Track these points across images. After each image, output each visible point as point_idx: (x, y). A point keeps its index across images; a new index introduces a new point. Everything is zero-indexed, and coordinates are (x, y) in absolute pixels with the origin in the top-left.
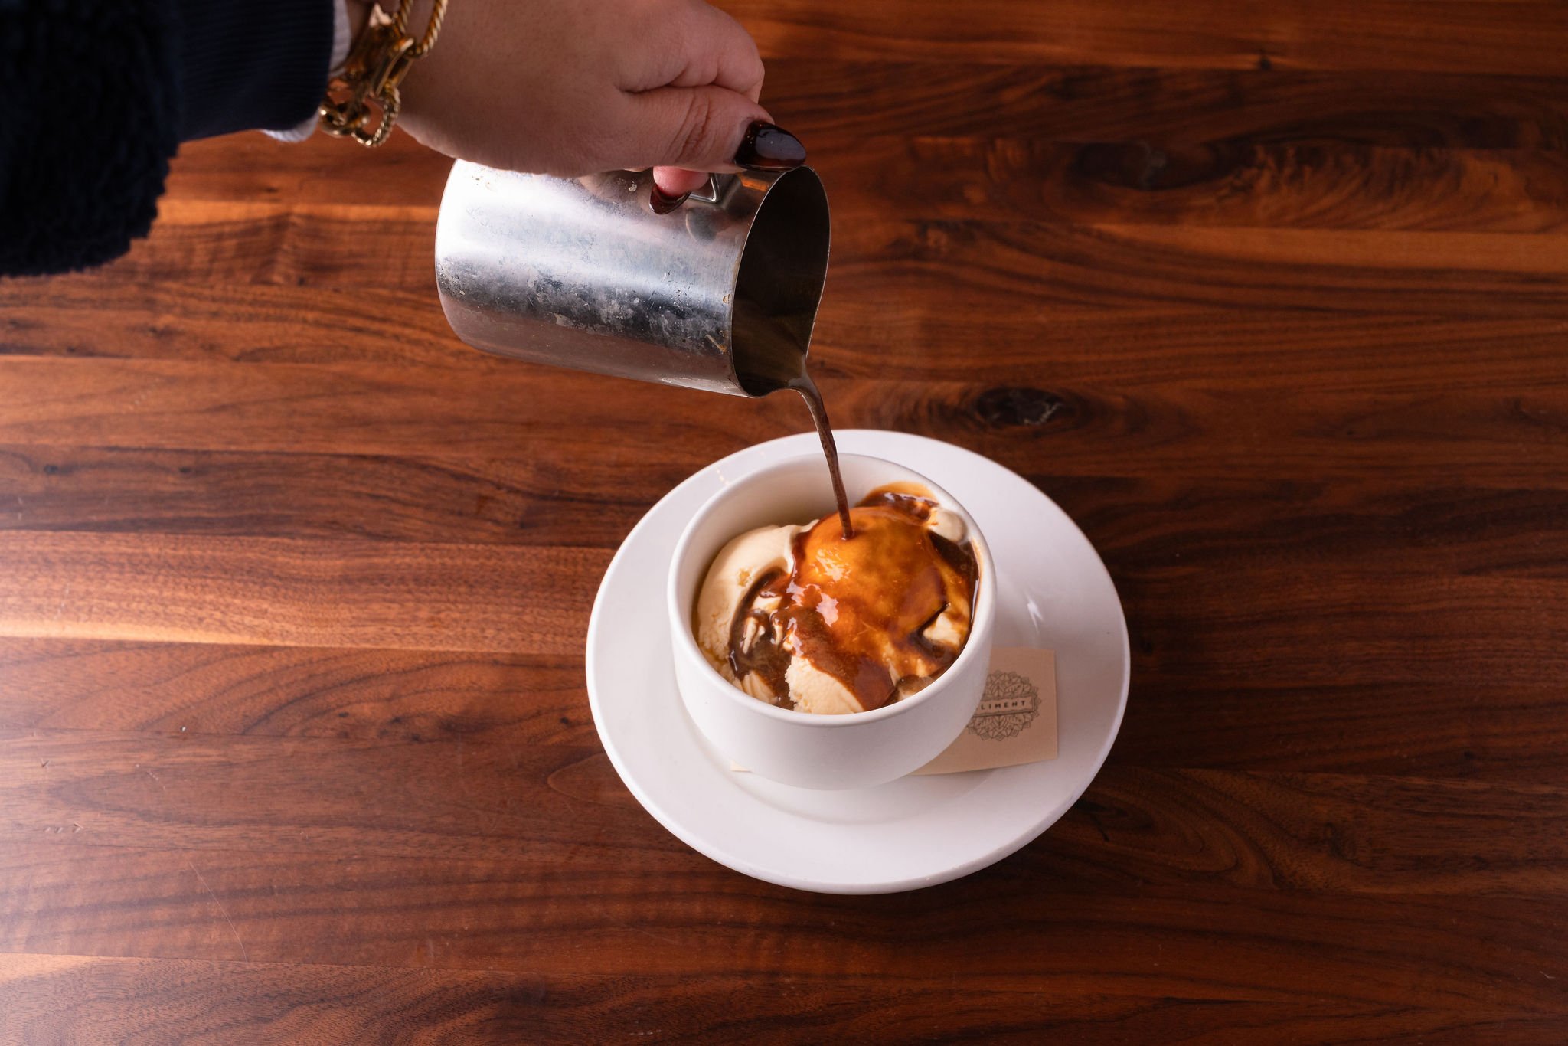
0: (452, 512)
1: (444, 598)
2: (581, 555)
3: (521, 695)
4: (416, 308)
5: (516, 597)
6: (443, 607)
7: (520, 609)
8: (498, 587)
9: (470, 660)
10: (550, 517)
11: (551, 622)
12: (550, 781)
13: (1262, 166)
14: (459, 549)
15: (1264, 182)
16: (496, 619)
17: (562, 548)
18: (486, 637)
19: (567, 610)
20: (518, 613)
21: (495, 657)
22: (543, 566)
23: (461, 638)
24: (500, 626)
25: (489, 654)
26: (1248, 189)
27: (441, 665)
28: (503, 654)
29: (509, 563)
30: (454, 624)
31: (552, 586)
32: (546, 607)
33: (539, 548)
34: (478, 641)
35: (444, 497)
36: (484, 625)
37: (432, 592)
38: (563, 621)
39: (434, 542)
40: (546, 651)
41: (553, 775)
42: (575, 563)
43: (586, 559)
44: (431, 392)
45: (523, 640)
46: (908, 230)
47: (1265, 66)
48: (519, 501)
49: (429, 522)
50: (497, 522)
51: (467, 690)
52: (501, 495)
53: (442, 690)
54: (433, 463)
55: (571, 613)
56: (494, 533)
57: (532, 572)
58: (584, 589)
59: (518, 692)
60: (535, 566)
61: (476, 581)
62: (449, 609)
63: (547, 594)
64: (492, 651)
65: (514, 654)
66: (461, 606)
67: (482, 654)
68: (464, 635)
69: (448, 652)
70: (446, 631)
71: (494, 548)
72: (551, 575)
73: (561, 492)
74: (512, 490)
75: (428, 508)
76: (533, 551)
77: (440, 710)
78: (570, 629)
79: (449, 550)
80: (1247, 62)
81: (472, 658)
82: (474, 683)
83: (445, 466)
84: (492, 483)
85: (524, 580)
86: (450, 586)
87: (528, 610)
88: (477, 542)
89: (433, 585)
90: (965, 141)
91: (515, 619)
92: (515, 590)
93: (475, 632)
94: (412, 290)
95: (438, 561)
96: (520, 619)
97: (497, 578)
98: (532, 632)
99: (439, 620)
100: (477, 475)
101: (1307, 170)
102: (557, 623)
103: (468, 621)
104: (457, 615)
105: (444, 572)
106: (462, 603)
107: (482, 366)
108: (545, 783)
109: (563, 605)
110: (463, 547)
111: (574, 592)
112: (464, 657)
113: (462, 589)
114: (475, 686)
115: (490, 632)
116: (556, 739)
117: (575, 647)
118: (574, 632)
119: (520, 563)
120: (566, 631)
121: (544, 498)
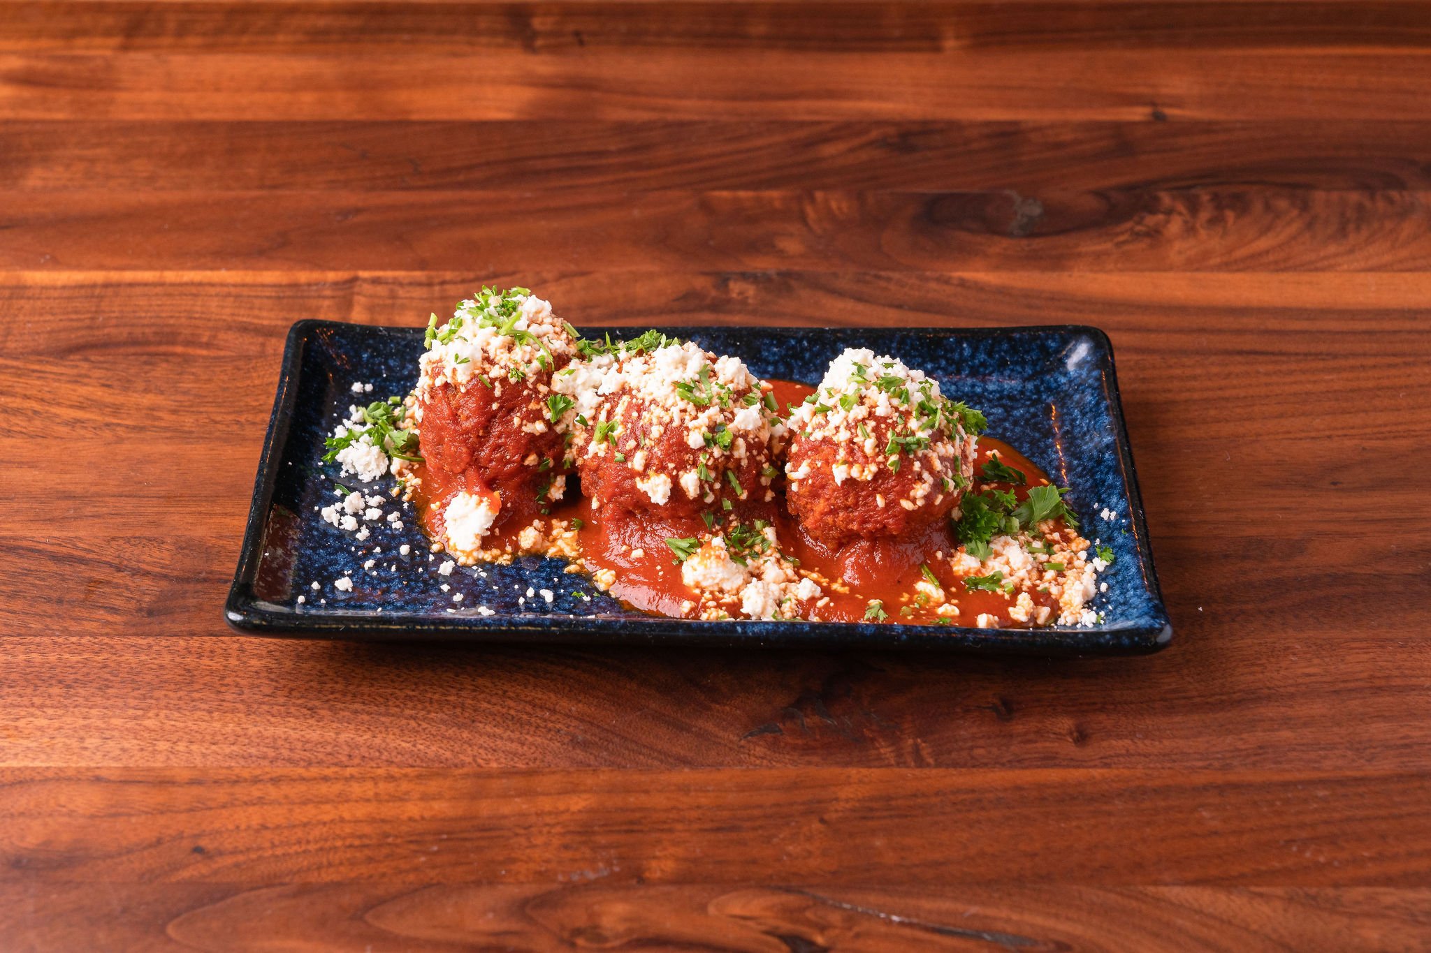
0: (49, 600)
1: (26, 701)
2: (236, 646)
3: (134, 820)
4: (19, 376)
5: (135, 698)
6: (23, 713)
7: (140, 713)
8: (108, 687)
9: (60, 778)
10: (191, 602)
11: (186, 727)
12: (171, 930)
13: (1169, 212)
14: (55, 643)
15: (1175, 226)
16: (103, 726)
17: (207, 638)
18: (86, 749)
19: (210, 712)
20: (136, 718)
21: (98, 772)
22: (178, 659)
23: (48, 750)
24: (108, 733)
25: (88, 769)
26: (1154, 234)
27: (12, 784)
28: (109, 768)
29: (128, 657)
30: (39, 733)
31: (191, 683)
32: (179, 709)
33: (174, 639)
34: (74, 754)
35: (37, 582)
36: (82, 733)
37: (8, 695)
38: (204, 725)
39: (19, 635)
40: (174, 761)
41: (176, 921)
42: (226, 655)
43: (243, 651)
44: (32, 465)
45: (142, 750)
46: (700, 283)
47: (1158, 117)
48: (147, 583)
49: (13, 612)
50: (113, 610)
51: (50, 815)
52: (118, 578)
53: (12, 816)
54: (24, 543)
55: (216, 714)
56: (108, 623)
57: (161, 667)
58: (237, 685)
59: (130, 815)
60: (167, 659)
61: (76, 681)
62: (33, 715)
63: (181, 693)
64: (93, 765)
65: (126, 768)
66: (50, 711)
67: (78, 770)
68: (52, 747)
69: (27, 768)
70: (25, 743)
71: (106, 640)
72: (189, 671)
73: (211, 572)
74: (136, 572)
75: (13, 596)
76: (164, 643)
77: (6, 841)
78: (214, 735)
79: (39, 645)
80: (1138, 114)
81: (62, 775)
82: (64, 806)
83: (42, 547)
84: (111, 565)
85: (149, 678)
86: (36, 686)
87: (151, 714)
88: (81, 634)
89: (11, 687)
90: (774, 195)
91: (131, 724)
92: (134, 689)
93: (68, 742)
94: (17, 359)
95: (22, 657)
96: (140, 725)
97: (108, 676)
98: (156, 740)
99: (16, 728)
100: (90, 556)
101: (1230, 215)
102: (195, 727)
103: (60, 728)
104: (43, 722)
105: (28, 670)
106: (52, 707)
107: (107, 434)
108: (162, 930)
109: (203, 706)
110: (60, 640)
111: (223, 689)
112: (50, 774)
113: (55, 690)
114: (64, 810)
115: (93, 742)
116: (185, 874)
117: (219, 757)
118: (219, 737)
119: (143, 657)
120: (208, 737)
121: (187, 580)
